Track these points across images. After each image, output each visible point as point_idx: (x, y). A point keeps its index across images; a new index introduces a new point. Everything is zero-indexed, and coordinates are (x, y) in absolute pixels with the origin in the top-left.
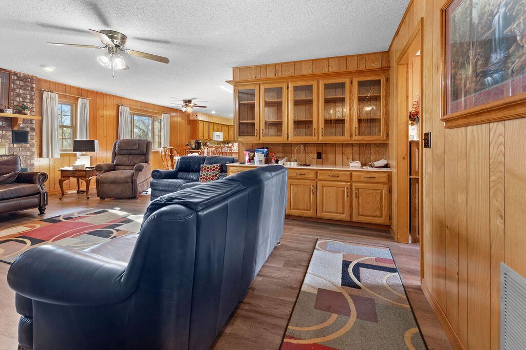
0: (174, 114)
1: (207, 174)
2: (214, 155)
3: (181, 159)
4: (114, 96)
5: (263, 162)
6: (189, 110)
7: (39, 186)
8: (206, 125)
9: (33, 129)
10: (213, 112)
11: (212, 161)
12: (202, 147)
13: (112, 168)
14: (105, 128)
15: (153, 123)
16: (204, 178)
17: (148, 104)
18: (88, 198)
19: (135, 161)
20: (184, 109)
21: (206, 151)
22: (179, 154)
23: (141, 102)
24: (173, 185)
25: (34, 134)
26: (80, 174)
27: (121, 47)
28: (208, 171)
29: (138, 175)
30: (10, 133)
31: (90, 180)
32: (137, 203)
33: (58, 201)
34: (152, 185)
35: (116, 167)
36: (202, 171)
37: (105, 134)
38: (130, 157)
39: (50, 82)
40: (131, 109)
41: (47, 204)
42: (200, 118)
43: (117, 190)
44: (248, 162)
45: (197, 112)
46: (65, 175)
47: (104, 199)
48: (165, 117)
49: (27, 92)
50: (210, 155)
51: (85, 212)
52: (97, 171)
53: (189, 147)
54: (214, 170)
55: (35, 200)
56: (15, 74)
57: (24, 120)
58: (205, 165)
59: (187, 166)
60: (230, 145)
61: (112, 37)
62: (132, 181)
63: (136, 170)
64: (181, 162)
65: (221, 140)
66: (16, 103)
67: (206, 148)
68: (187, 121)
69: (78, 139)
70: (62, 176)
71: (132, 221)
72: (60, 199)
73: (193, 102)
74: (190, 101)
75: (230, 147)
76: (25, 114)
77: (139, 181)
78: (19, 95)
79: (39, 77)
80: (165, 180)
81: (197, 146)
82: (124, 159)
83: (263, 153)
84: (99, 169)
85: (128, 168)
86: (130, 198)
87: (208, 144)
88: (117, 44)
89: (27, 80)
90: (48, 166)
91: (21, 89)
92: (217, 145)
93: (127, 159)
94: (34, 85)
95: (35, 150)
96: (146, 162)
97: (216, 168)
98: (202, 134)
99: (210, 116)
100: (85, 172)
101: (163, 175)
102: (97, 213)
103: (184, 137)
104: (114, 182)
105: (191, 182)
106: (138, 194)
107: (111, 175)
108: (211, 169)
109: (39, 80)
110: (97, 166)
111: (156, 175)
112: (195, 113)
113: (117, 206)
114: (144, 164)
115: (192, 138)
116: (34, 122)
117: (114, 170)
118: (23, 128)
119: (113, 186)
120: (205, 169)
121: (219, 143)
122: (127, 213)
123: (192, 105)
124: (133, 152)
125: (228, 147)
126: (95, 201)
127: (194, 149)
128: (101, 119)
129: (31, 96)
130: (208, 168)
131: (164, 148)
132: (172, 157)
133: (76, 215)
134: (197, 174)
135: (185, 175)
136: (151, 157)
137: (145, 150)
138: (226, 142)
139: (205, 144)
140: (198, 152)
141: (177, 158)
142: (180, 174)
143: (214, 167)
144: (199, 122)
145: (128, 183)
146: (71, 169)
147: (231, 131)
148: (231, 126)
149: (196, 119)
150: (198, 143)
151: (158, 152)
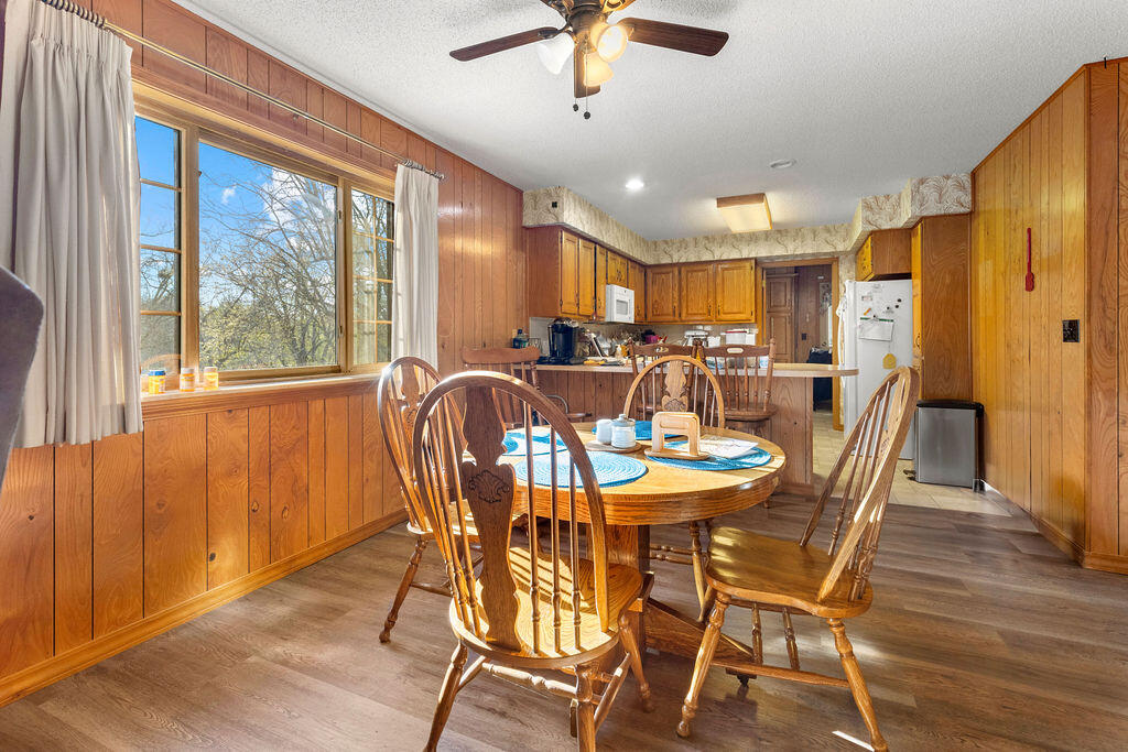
8: (587, 255)
42: (572, 216)
65: (631, 318)
81: (560, 346)
98: (572, 292)
112: (549, 195)
115: (535, 311)
121: (625, 331)
144: (565, 236)
147: (656, 288)
148: (657, 270)
149: (551, 221)
150: (568, 331)
151: (368, 387)
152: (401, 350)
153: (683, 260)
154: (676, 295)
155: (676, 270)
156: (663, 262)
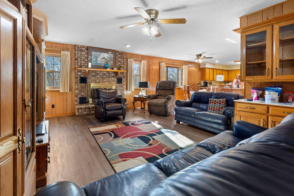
0: (190, 65)
1: (214, 106)
2: (219, 92)
3: (195, 93)
4: (158, 58)
5: (277, 100)
6: (200, 61)
7: (123, 105)
8: (212, 71)
9: (124, 77)
10: (217, 62)
11: (218, 96)
12: (208, 85)
13: (155, 97)
14: (154, 75)
15: (178, 71)
16: (211, 109)
17: (175, 60)
18: (144, 113)
19: (168, 94)
20: (196, 61)
21: (212, 88)
22: (194, 90)
23: (171, 60)
24: (188, 112)
25: (124, 79)
26: (141, 99)
27: (155, 19)
28: (215, 104)
29: (168, 102)
30: (116, 79)
31: (145, 103)
32: (167, 120)
33: (132, 112)
34: (176, 110)
35: (158, 96)
36: (210, 103)
37: (154, 78)
38: (165, 91)
39: (131, 53)
40: (166, 64)
41: (126, 115)
42: (207, 66)
43: (157, 110)
44: (255, 99)
45: (205, 63)
46: (136, 99)
47: (151, 114)
48: (185, 68)
49: (122, 60)
50: (215, 92)
51: (141, 121)
52: (148, 98)
53: (200, 85)
54: (220, 103)
55: (121, 111)
56: (118, 52)
57: (121, 72)
58: (212, 99)
59: (198, 99)
60: (230, 84)
61: (150, 14)
62: (165, 105)
63: (167, 99)
64: (194, 96)
65: (223, 80)
66: (118, 65)
67: (212, 86)
68: (198, 69)
69: (142, 81)
70: (134, 100)
71: (163, 133)
72: (133, 111)
73: (203, 55)
74: (200, 55)
75: (231, 85)
76: (121, 70)
77: (169, 106)
78: (119, 61)
79: (126, 52)
80: (184, 108)
81: (205, 85)
82: (162, 92)
83: (277, 91)
84: (149, 97)
85: (163, 97)
86: (164, 116)
87: (213, 83)
88: (153, 18)
89: (122, 53)
90: (130, 94)
91: (120, 58)
92: (219, 84)
93: (163, 92)
94: (124, 56)
95: (125, 86)
96: (173, 94)
97: (223, 102)
98: (208, 77)
99: (214, 64)
100: (143, 99)
101: (183, 104)
102: (146, 123)
103: (196, 79)
104: (156, 105)
105: (202, 111)
106: (168, 114)
107: (155, 101)
108: (217, 102)
109: (127, 53)
110: (148, 96)
111: (178, 103)
112: (204, 64)
113: (156, 120)
114: (172, 96)
115: (202, 80)
116: (124, 73)
117: (156, 98)
118: (120, 76)
119: (155, 108)
120: (213, 102)
121: (220, 82)
122: (161, 127)
123: (202, 57)
124: (166, 88)
125: (228, 85)
126: (147, 115)
127: (203, 87)
128: (152, 71)
129: (123, 61)
130: (215, 101)
131: (184, 86)
132: (188, 92)
133: (137, 123)
134: (206, 105)
135: (197, 105)
136: (176, 91)
137: (173, 87)
138: (226, 82)
139: (211, 84)
140: (206, 89)
141: (192, 93)
142: (194, 104)
143: (220, 101)
144: (207, 69)
145: (162, 106)
146: (137, 96)
147: (230, 74)
148: (230, 71)
149: (204, 67)
150: (206, 83)
151: (180, 88)
152: (183, 85)
153: (236, 69)
154: (234, 75)
155: (234, 71)
156: (231, 69)
